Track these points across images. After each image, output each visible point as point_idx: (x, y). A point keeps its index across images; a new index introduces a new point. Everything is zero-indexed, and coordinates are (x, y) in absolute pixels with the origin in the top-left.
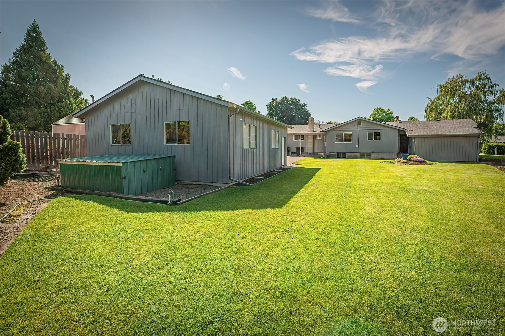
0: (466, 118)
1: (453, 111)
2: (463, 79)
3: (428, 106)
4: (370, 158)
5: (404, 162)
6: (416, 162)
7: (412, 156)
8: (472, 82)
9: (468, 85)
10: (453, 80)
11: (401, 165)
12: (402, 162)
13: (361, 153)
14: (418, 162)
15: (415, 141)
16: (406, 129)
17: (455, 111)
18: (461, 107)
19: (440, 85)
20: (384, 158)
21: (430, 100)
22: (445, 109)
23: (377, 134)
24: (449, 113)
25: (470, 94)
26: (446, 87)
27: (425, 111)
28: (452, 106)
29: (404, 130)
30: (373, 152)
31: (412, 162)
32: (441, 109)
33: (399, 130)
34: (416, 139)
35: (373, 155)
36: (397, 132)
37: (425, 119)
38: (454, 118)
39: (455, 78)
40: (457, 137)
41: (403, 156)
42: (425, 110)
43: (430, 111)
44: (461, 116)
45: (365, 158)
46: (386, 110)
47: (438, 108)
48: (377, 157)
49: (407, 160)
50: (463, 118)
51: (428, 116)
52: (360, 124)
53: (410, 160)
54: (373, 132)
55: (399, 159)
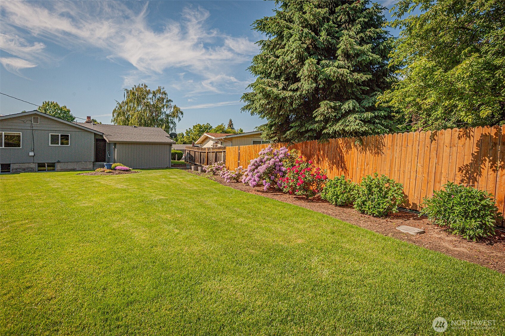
0: (150, 127)
1: (140, 118)
2: (148, 89)
3: (115, 109)
4: (54, 170)
5: (109, 172)
6: (122, 170)
7: (116, 164)
8: (154, 94)
9: (151, 96)
10: (139, 87)
11: (106, 176)
12: (107, 172)
13: (38, 163)
14: (124, 171)
15: (115, 147)
16: (103, 134)
17: (141, 119)
18: (146, 115)
19: (127, 90)
20: (76, 169)
21: (118, 103)
22: (132, 115)
23: (65, 137)
24: (137, 120)
25: (154, 105)
26: (133, 93)
27: (113, 115)
28: (139, 113)
29: (102, 134)
30: (59, 162)
31: (117, 172)
32: (129, 115)
33: (95, 133)
34: (117, 146)
35: (58, 166)
36: (93, 136)
37: (113, 124)
38: (140, 125)
39: (141, 86)
40: (153, 144)
41: (106, 165)
42: (113, 113)
43: (118, 116)
44: (146, 125)
45: (45, 170)
46: (61, 106)
47: (126, 114)
48: (66, 168)
49: (112, 169)
50: (148, 126)
51: (115, 120)
52: (36, 120)
53: (115, 169)
54: (58, 134)
55: (102, 169)
